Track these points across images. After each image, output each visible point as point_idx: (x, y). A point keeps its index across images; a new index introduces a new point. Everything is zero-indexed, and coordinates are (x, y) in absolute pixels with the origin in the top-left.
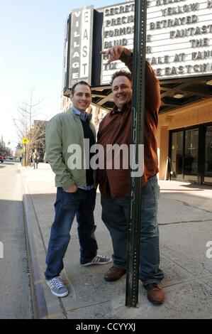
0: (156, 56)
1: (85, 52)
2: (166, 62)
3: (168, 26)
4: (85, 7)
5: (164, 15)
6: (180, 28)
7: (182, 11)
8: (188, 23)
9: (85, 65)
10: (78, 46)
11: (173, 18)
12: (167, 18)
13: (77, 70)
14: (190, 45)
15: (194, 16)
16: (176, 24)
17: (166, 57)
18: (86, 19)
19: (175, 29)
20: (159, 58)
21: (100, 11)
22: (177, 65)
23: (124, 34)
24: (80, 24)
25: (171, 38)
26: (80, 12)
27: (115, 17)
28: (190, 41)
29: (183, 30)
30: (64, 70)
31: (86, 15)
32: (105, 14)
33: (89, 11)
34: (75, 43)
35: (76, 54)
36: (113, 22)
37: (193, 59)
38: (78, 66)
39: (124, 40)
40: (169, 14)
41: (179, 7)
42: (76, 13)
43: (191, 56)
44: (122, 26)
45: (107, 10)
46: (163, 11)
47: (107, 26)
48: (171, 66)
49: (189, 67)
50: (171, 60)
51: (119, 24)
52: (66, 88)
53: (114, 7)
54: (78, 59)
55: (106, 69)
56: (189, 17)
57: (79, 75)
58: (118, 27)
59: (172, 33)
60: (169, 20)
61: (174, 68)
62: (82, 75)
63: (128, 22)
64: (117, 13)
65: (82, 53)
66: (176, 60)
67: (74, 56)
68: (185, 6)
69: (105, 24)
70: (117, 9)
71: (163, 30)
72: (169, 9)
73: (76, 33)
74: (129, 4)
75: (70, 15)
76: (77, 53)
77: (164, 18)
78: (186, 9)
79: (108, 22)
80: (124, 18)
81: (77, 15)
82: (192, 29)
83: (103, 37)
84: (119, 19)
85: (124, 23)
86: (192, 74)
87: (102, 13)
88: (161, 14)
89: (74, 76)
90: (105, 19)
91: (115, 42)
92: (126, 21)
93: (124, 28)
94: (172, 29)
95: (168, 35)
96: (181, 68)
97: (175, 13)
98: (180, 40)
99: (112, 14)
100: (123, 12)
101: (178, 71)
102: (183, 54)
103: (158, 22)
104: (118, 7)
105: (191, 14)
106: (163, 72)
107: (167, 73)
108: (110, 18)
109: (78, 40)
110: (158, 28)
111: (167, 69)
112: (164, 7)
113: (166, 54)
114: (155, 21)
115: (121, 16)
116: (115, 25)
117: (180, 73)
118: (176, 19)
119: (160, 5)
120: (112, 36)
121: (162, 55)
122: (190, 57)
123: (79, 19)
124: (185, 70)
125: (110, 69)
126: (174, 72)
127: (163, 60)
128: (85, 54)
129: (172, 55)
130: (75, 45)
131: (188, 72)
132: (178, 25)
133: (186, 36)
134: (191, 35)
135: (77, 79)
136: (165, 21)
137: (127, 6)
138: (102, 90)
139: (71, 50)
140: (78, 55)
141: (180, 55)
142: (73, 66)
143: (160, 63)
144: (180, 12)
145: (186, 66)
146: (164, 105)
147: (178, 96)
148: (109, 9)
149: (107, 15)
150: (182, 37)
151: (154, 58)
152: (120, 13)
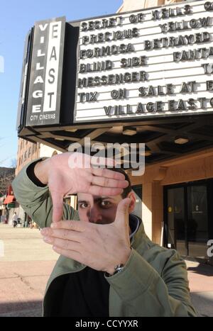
0: (155, 84)
1: (53, 76)
2: (170, 92)
3: (169, 46)
4: (54, 19)
5: (163, 32)
6: (187, 48)
7: (189, 27)
8: (198, 42)
9: (51, 94)
10: (42, 68)
11: (176, 35)
12: (168, 35)
13: (40, 101)
14: (202, 70)
15: (205, 34)
16: (181, 43)
17: (170, 87)
18: (55, 34)
19: (180, 49)
20: (159, 87)
21: (74, 25)
22: (186, 97)
23: (108, 54)
24: (46, 39)
25: (174, 61)
26: (46, 25)
27: (96, 32)
28: (203, 66)
29: (191, 51)
30: (20, 101)
31: (55, 28)
32: (81, 28)
33: (60, 23)
34: (38, 65)
35: (39, 79)
36: (93, 40)
37: (208, 90)
38: (41, 95)
39: (108, 62)
40: (171, 30)
41: (184, 22)
42: (41, 26)
43: (205, 85)
44: (106, 44)
45: (84, 24)
46: (163, 26)
47: (84, 44)
48: (177, 98)
49: (203, 100)
50: (177, 90)
51: (101, 41)
52: (22, 127)
53: (94, 21)
54: (41, 87)
55: (81, 101)
56: (198, 35)
57: (42, 108)
58: (100, 46)
59: (176, 55)
60: (171, 38)
61: (181, 101)
62: (46, 108)
63: (114, 40)
64: (98, 28)
65: (48, 77)
66: (185, 90)
67: (35, 82)
68: (193, 21)
69: (81, 41)
70: (98, 22)
71: (163, 51)
72: (171, 24)
73: (39, 51)
74: (114, 17)
75: (33, 29)
76: (39, 77)
77: (163, 36)
78: (194, 24)
79: (86, 39)
80: (108, 34)
81: (43, 29)
82: (204, 49)
83: (78, 58)
84: (101, 35)
85: (108, 40)
86: (208, 110)
87: (78, 28)
88: (159, 30)
89: (35, 109)
90: (82, 34)
91: (95, 64)
92: (111, 38)
93: (108, 47)
94: (176, 50)
95: (171, 58)
96: (191, 101)
97: (179, 29)
98: (187, 64)
99: (91, 29)
100: (107, 27)
101: (188, 105)
102: (194, 83)
103: (156, 41)
104: (100, 20)
105: (201, 30)
106: (166, 107)
107: (171, 108)
108: (88, 34)
109: (43, 61)
110: (157, 47)
111: (171, 103)
112: (163, 22)
113: (169, 82)
114: (151, 39)
115: (104, 31)
116: (95, 42)
117: (190, 108)
118: (180, 36)
119: (157, 18)
120: (90, 56)
121: (163, 83)
122: (204, 87)
123: (46, 33)
124: (198, 104)
125: (87, 101)
126: (182, 107)
127: (165, 90)
128: (51, 79)
129: (178, 83)
130: (38, 67)
131: (203, 107)
132: (184, 44)
133: (196, 58)
134: (203, 57)
135: (38, 114)
136: (166, 39)
137: (112, 20)
138: (74, 130)
139: (32, 74)
140: (41, 81)
141: (189, 83)
142: (34, 95)
143: (161, 94)
144: (186, 28)
145: (199, 99)
146: (160, 152)
147: (181, 141)
148: (87, 22)
149: (84, 30)
150: (190, 60)
151: (151, 87)
152: (102, 28)
